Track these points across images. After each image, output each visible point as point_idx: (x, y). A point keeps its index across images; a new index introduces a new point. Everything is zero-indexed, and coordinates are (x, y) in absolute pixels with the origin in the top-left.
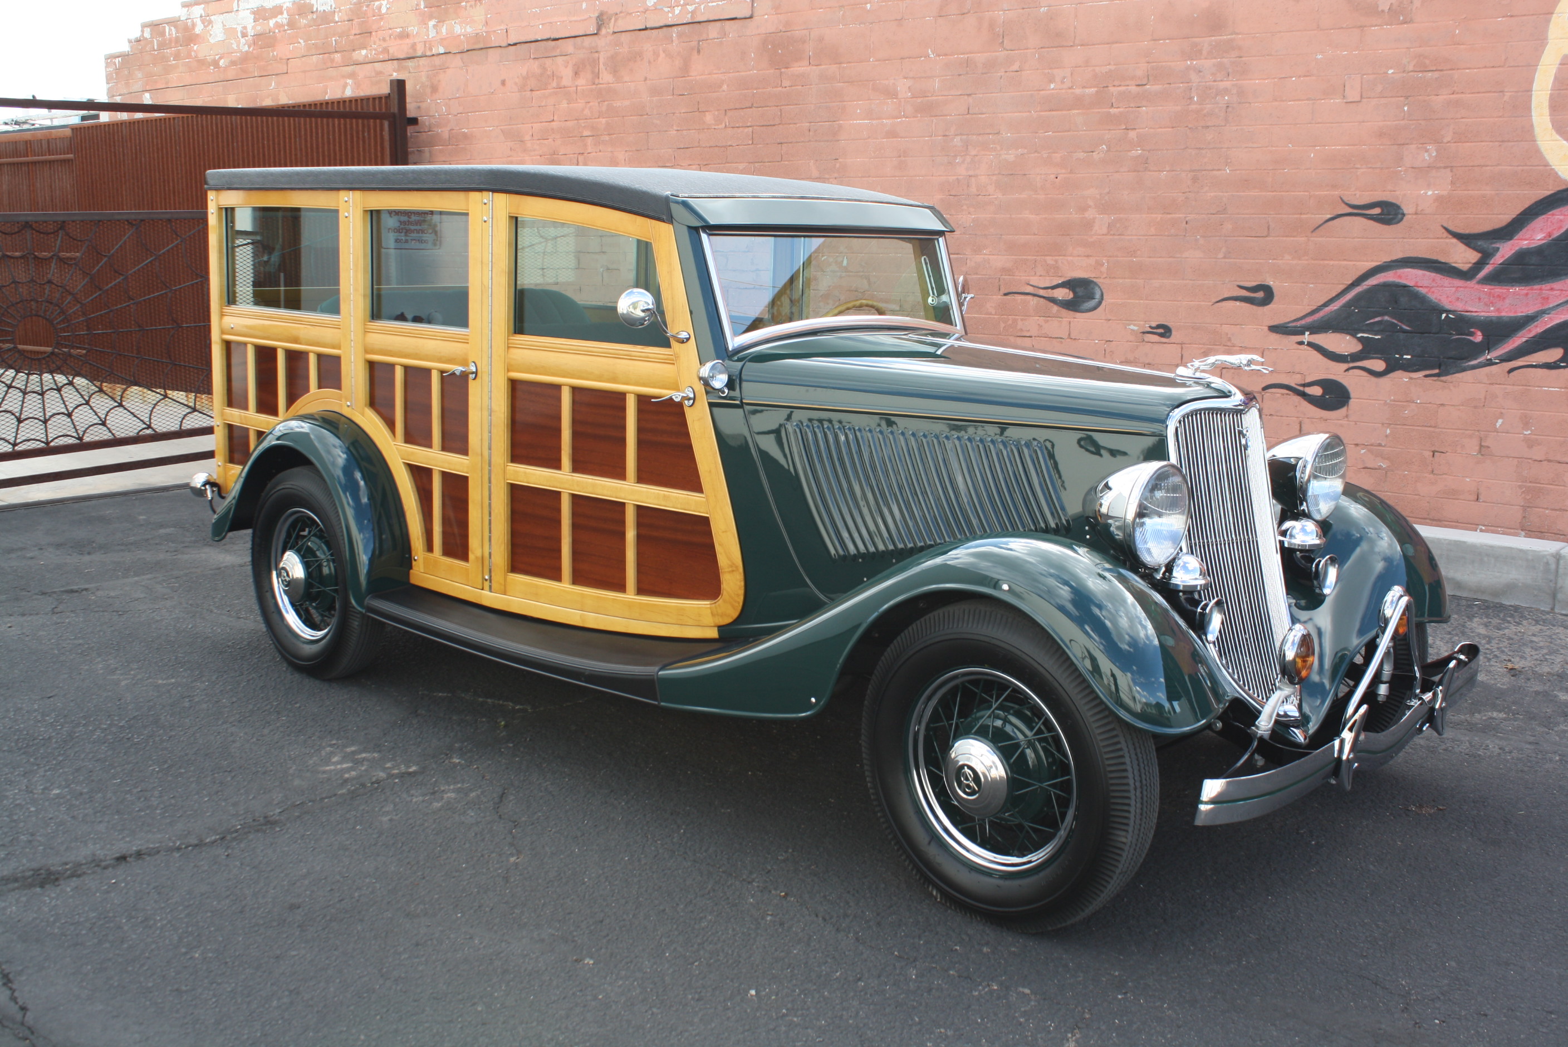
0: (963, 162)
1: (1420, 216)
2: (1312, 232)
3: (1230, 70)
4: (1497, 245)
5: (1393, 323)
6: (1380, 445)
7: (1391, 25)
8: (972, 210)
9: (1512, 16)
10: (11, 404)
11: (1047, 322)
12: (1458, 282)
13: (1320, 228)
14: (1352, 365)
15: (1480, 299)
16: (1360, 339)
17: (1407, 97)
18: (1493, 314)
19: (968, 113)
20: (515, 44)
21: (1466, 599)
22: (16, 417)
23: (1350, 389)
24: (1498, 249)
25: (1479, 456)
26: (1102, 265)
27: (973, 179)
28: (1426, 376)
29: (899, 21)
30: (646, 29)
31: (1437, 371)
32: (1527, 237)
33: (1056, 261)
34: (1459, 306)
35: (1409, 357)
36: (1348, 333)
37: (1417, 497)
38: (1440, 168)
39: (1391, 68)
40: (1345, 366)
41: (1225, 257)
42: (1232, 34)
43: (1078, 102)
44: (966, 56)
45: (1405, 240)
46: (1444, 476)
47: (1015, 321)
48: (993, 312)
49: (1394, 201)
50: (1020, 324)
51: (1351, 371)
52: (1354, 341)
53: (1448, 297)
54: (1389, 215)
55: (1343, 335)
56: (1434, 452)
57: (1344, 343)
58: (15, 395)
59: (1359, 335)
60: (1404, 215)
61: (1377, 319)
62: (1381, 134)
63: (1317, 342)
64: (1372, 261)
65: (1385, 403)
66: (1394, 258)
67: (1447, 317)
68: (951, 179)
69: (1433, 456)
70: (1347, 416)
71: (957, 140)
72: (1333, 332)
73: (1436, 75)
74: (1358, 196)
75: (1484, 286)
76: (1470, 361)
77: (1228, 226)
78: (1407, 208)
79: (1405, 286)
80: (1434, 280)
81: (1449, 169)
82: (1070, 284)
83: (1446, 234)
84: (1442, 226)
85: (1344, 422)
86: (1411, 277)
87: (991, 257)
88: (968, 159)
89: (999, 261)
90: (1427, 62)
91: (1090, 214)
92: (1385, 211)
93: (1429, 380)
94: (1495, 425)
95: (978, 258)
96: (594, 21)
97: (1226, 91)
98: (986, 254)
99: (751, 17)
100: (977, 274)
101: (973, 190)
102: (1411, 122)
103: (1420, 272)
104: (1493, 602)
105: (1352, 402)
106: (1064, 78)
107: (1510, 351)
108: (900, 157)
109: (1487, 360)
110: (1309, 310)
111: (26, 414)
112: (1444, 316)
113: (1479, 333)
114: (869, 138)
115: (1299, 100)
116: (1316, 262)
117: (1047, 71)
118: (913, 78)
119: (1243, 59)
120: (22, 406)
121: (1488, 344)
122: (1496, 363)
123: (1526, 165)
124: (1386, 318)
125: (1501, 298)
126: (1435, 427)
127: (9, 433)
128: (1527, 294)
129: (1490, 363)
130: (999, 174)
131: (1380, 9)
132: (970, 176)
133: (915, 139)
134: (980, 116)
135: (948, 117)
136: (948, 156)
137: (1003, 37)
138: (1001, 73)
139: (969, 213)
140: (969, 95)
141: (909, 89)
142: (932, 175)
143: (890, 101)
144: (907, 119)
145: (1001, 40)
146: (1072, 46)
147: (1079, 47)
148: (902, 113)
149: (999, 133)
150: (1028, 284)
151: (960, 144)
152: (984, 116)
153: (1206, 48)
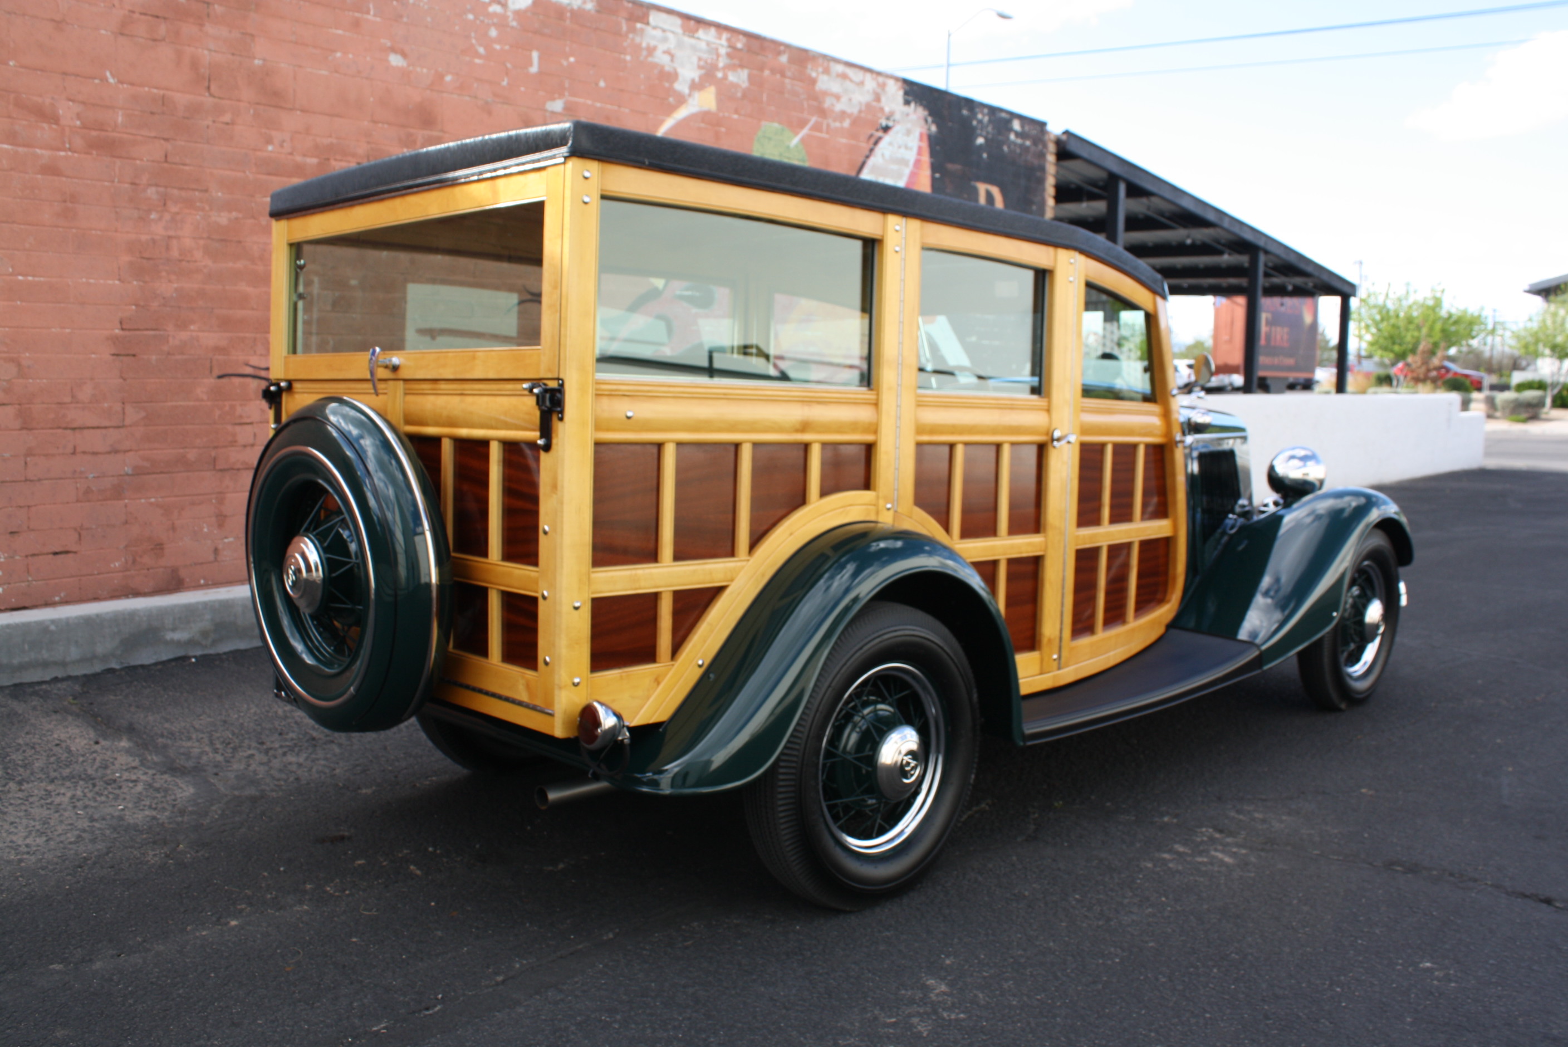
0: (160, 219)
8: (173, 277)
19: (166, 161)
27: (174, 242)
29: (59, 24)
43: (299, 170)
44: (161, 92)
47: (233, 407)
48: (205, 397)
50: (239, 410)
68: (144, 238)
71: (151, 192)
87: (201, 334)
88: (167, 217)
89: (211, 338)
95: (184, 335)
98: (192, 331)
100: (182, 354)
101: (175, 253)
106: (284, 141)
108: (65, 201)
114: (12, 169)
117: (264, 130)
118: (84, 103)
130: (209, 238)
132: (170, 237)
133: (89, 182)
134: (182, 167)
135: (138, 162)
136: (138, 209)
137: (209, 80)
138: (209, 122)
139: (170, 281)
140: (166, 140)
141: (78, 116)
142: (116, 231)
143: (45, 126)
144: (76, 155)
145: (206, 84)
146: (291, 110)
147: (298, 112)
148: (67, 146)
149: (206, 191)
150: (247, 364)
151: (155, 197)
152: (187, 168)
153: (420, 141)
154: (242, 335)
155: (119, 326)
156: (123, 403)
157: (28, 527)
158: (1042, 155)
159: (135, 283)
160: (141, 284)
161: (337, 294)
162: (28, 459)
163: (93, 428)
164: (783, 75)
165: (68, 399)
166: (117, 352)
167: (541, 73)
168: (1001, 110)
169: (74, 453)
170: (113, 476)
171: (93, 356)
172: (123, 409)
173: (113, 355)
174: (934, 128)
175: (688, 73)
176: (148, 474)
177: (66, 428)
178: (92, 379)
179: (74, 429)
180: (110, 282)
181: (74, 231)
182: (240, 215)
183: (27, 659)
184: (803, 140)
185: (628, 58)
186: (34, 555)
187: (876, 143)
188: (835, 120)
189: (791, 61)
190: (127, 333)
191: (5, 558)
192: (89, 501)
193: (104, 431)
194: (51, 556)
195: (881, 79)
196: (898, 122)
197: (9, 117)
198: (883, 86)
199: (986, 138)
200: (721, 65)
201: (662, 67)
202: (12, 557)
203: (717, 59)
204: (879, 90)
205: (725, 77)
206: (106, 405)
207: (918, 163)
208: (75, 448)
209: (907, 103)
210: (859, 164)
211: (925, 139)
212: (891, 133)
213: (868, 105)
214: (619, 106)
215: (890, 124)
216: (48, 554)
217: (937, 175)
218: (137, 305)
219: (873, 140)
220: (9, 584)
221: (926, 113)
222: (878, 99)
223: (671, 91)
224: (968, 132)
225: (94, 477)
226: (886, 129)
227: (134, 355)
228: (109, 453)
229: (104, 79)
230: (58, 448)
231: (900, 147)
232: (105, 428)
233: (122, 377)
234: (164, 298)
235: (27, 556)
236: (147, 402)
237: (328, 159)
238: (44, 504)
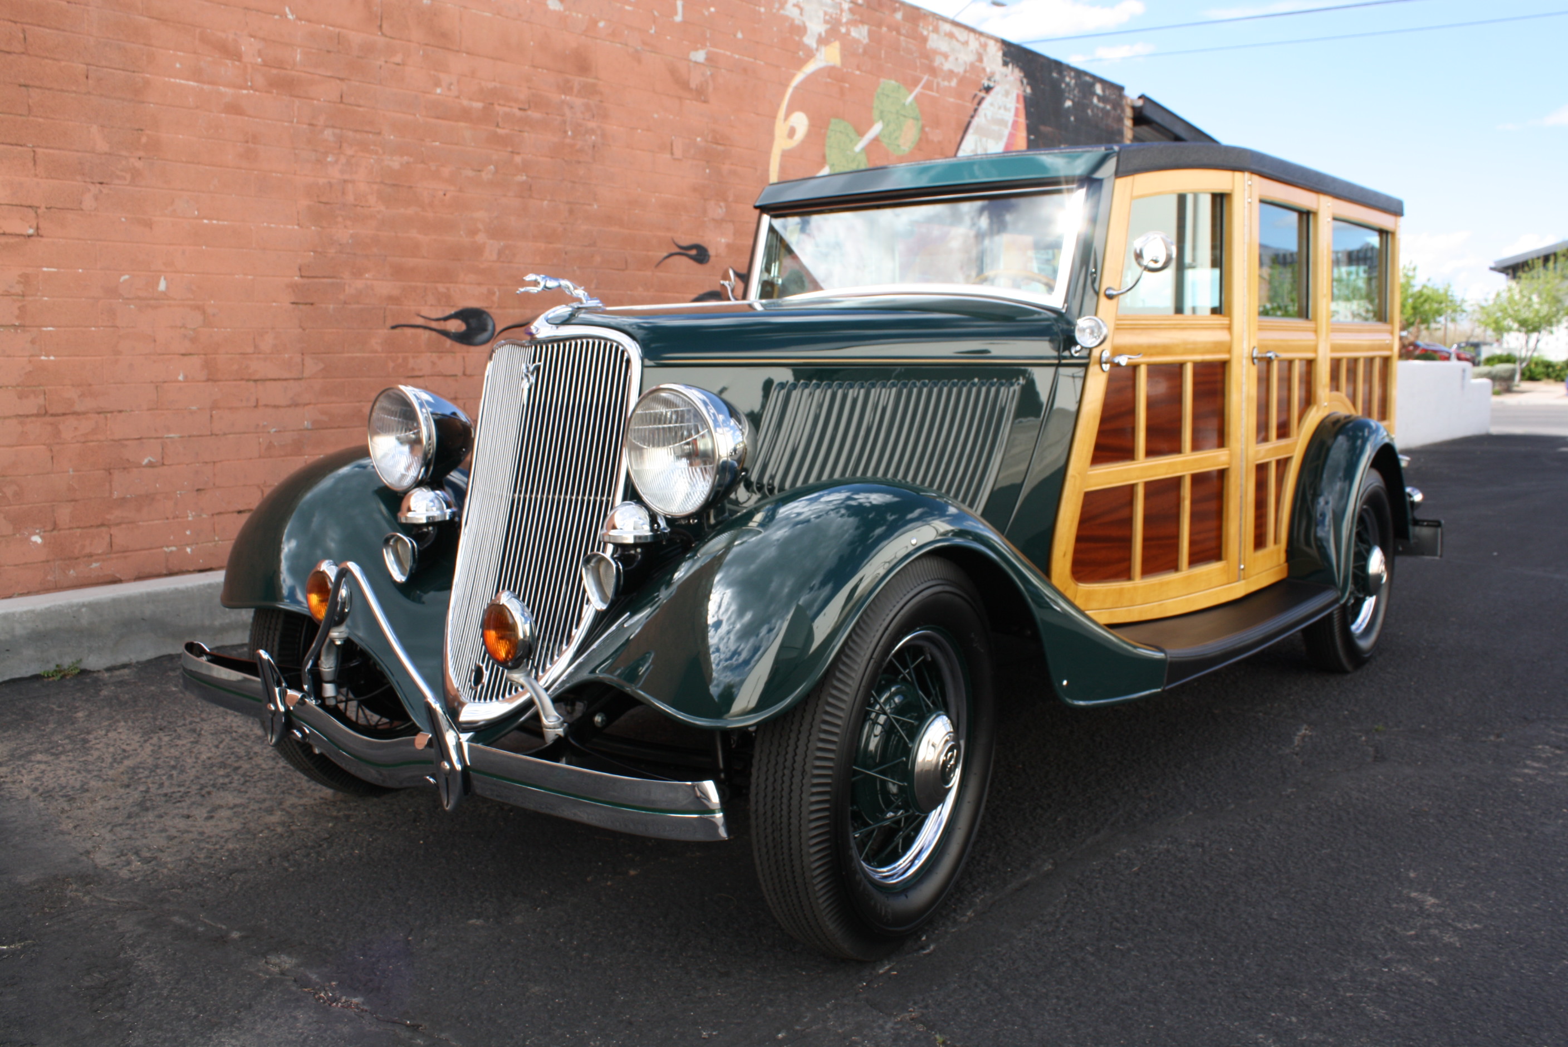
0: (336, 162)
1: (717, 259)
2: (656, 268)
3: (595, 113)
7: (697, 101)
8: (349, 223)
11: (440, 358)
13: (661, 265)
17: (708, 162)
19: (341, 102)
26: (494, 293)
27: (350, 186)
33: (448, 289)
38: (726, 222)
39: (699, 137)
41: (596, 288)
42: (594, 79)
43: (465, 115)
44: (337, 30)
45: (710, 278)
47: (405, 359)
48: (379, 349)
49: (703, 245)
50: (411, 363)
54: (700, 256)
60: (709, 257)
62: (695, 189)
64: (693, 293)
66: (705, 292)
68: (322, 181)
71: (328, 133)
73: (722, 148)
74: (682, 239)
77: (598, 259)
78: (712, 252)
81: (731, 224)
82: (464, 315)
87: (375, 283)
88: (343, 160)
89: (386, 287)
90: (718, 137)
91: (481, 238)
92: (699, 253)
95: (359, 284)
97: (592, 131)
98: (368, 279)
100: (358, 303)
101: (350, 198)
102: (710, 183)
106: (451, 84)
108: (247, 142)
114: (197, 107)
115: (643, 151)
116: (659, 294)
117: (432, 72)
118: (264, 39)
119: (604, 104)
130: (382, 182)
132: (345, 181)
133: (270, 122)
134: (356, 108)
135: (315, 102)
136: (316, 151)
137: (381, 20)
138: (381, 62)
139: (345, 227)
140: (342, 79)
141: (260, 54)
142: (295, 174)
143: (229, 62)
144: (257, 93)
145: (379, 23)
146: (458, 51)
147: (464, 55)
148: (249, 84)
149: (379, 133)
150: (419, 315)
151: (331, 138)
152: (361, 109)
153: (576, 87)
154: (413, 284)
155: (298, 273)
156: (303, 354)
157: (214, 484)
158: (1120, 120)
159: (313, 228)
160: (319, 229)
161: (502, 244)
162: (214, 412)
163: (275, 380)
164: (899, 33)
165: (251, 350)
166: (296, 301)
167: (685, 22)
168: (1086, 73)
169: (256, 407)
170: (293, 431)
171: (274, 304)
172: (303, 360)
173: (293, 303)
174: (1029, 90)
175: (816, 27)
176: (326, 428)
177: (248, 380)
178: (273, 328)
179: (256, 381)
180: (290, 227)
181: (256, 172)
182: (411, 160)
183: (227, 621)
184: (916, 98)
185: (762, 10)
186: (220, 513)
187: (979, 103)
188: (944, 80)
189: (905, 18)
190: (305, 281)
191: (193, 517)
192: (271, 457)
193: (285, 383)
194: (236, 515)
195: (983, 39)
196: (998, 83)
197: (195, 53)
198: (984, 46)
199: (1073, 101)
200: (844, 20)
201: (793, 20)
202: (200, 516)
203: (841, 14)
204: (981, 51)
205: (848, 33)
206: (286, 356)
207: (1015, 123)
208: (257, 400)
209: (1005, 64)
210: (965, 124)
211: (1021, 100)
212: (993, 93)
213: (972, 65)
214: (755, 59)
215: (992, 84)
216: (233, 512)
217: (1032, 137)
218: (315, 252)
219: (976, 100)
220: (197, 544)
221: (1022, 75)
222: (980, 59)
223: (800, 45)
224: (1058, 95)
225: (276, 432)
226: (988, 89)
227: (312, 304)
228: (289, 406)
229: (283, 15)
230: (242, 400)
231: (1000, 108)
232: (286, 380)
233: (301, 327)
234: (340, 245)
235: (213, 515)
236: (325, 353)
237: (492, 104)
238: (228, 460)
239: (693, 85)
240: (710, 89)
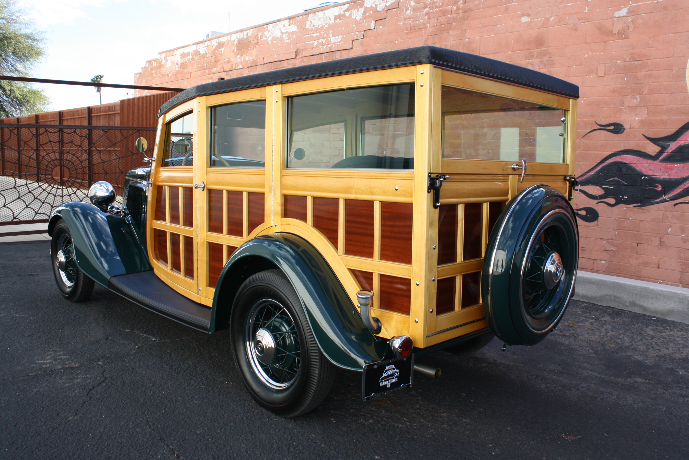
1: (632, 130)
2: (582, 138)
3: (546, 64)
4: (669, 143)
5: (619, 181)
6: (612, 239)
7: (619, 40)
9: (676, 33)
10: (49, 200)
12: (650, 162)
13: (586, 136)
14: (600, 201)
15: (660, 169)
16: (604, 189)
17: (626, 74)
18: (667, 177)
20: (266, 64)
21: (649, 316)
22: (51, 205)
23: (599, 212)
24: (669, 145)
25: (660, 246)
26: (490, 153)
28: (634, 207)
30: (313, 55)
31: (639, 204)
32: (684, 139)
34: (650, 173)
35: (626, 197)
36: (598, 186)
37: (629, 265)
38: (641, 107)
39: (619, 60)
40: (596, 201)
42: (547, 47)
45: (625, 141)
46: (643, 255)
49: (620, 123)
51: (599, 204)
52: (601, 189)
53: (645, 169)
54: (617, 129)
55: (596, 186)
56: (638, 243)
57: (596, 190)
58: (51, 197)
59: (603, 187)
60: (624, 129)
61: (612, 179)
62: (614, 91)
63: (584, 189)
64: (610, 151)
65: (615, 219)
66: (620, 150)
67: (645, 178)
69: (638, 245)
70: (597, 225)
72: (591, 185)
73: (640, 62)
74: (603, 120)
75: (663, 163)
76: (655, 200)
78: (626, 126)
79: (625, 163)
80: (638, 160)
81: (646, 107)
83: (644, 138)
84: (643, 134)
85: (596, 228)
86: (628, 159)
90: (636, 56)
92: (616, 127)
93: (636, 209)
94: (667, 231)
96: (294, 53)
99: (352, 49)
102: (628, 85)
103: (631, 157)
104: (662, 319)
105: (600, 218)
107: (675, 195)
109: (664, 199)
110: (581, 175)
111: (56, 204)
112: (643, 177)
113: (660, 186)
115: (577, 76)
116: (584, 152)
119: (552, 58)
120: (54, 201)
121: (664, 191)
122: (668, 201)
123: (683, 105)
124: (616, 178)
125: (671, 169)
126: (638, 231)
127: (48, 212)
128: (683, 167)
129: (665, 201)
131: (614, 33)
153: (536, 54)
239: (615, 31)
240: (631, 29)
